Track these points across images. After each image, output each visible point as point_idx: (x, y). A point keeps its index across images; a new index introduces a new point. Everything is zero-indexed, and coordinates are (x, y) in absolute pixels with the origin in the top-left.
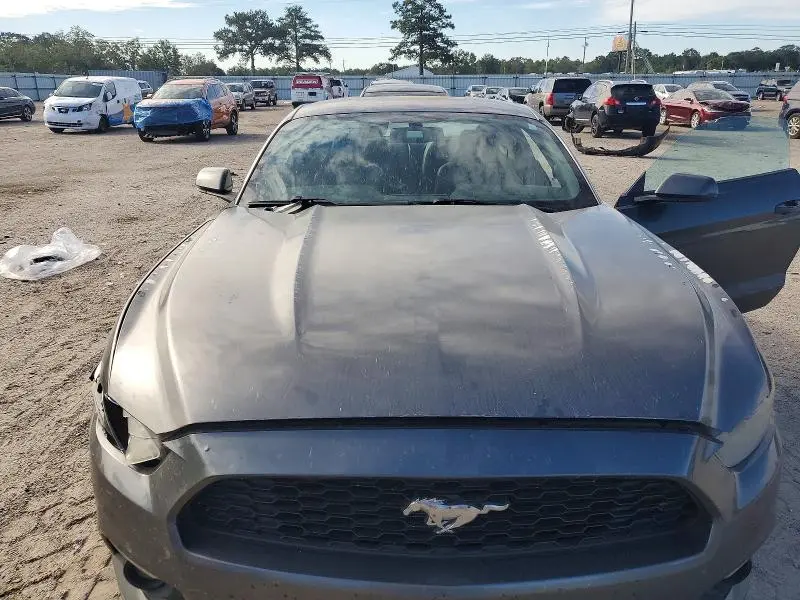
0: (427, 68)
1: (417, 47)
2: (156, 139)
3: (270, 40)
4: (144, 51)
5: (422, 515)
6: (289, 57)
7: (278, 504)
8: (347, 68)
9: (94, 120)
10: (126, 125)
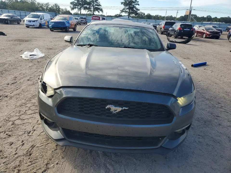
0: (130, 16)
1: (128, 10)
2: (54, 31)
3: (86, 6)
4: (50, 6)
5: (109, 109)
6: (91, 11)
7: (79, 108)
8: (107, 15)
9: (38, 25)
10: (46, 27)
